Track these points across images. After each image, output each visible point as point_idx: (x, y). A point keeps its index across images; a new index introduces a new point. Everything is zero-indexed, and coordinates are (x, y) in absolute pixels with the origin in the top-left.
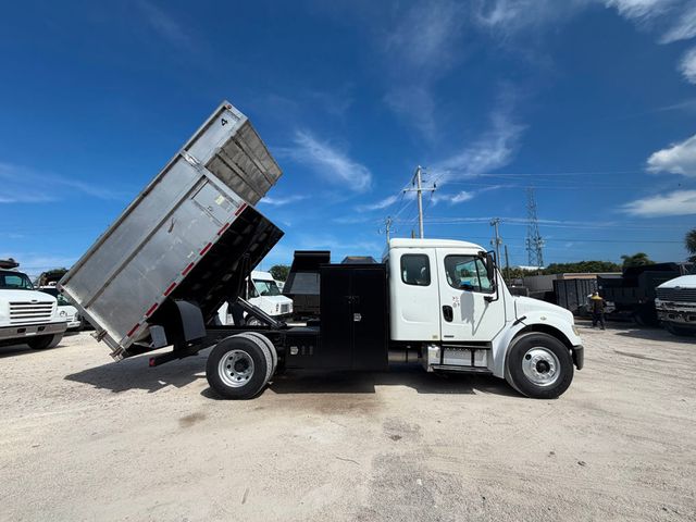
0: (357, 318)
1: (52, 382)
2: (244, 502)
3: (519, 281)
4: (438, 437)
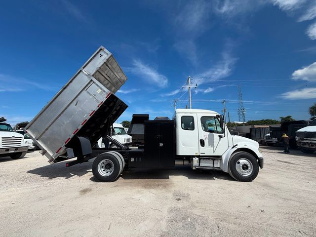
0: (161, 145)
1: (21, 174)
2: (109, 229)
3: (234, 128)
4: (198, 199)
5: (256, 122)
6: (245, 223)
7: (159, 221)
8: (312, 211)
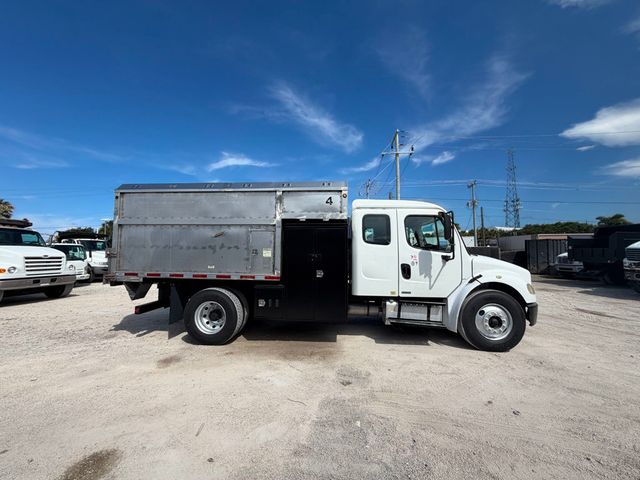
0: (320, 274)
1: (58, 326)
2: (197, 435)
3: (494, 241)
4: (386, 384)
5: (543, 227)
6: (474, 435)
7: (298, 423)
8: (628, 417)
